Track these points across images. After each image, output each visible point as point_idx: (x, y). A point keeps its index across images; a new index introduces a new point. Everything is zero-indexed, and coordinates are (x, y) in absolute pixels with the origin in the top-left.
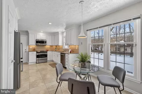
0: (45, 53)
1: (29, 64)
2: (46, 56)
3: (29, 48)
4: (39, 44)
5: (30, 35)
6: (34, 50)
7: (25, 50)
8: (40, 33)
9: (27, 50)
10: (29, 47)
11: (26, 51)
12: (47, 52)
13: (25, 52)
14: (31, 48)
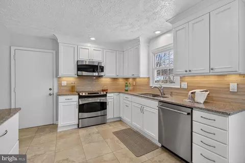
0: (102, 100)
1: (59, 130)
2: (103, 106)
3: (60, 85)
4: (85, 73)
5: (62, 49)
6: (72, 90)
7: (50, 89)
8: (89, 45)
9: (55, 91)
10: (58, 81)
11: (51, 92)
12: (105, 96)
13: (50, 95)
14: (64, 83)
